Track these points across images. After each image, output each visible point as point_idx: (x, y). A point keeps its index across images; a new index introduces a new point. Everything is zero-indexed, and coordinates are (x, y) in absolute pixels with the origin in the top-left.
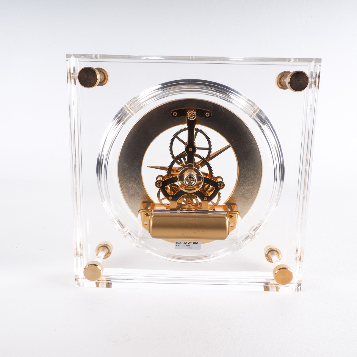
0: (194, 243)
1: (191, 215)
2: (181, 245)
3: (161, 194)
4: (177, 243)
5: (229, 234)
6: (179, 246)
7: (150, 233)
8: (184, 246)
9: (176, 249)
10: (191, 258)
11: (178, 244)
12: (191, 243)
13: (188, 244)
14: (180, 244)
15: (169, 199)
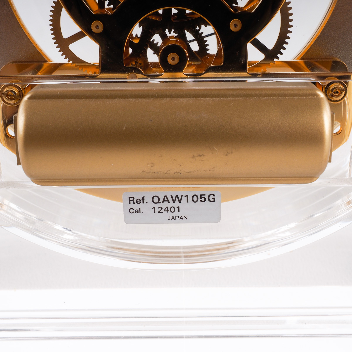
0: (195, 198)
1: (179, 88)
2: (147, 207)
3: (65, 17)
4: (131, 200)
5: (330, 161)
6: (138, 211)
7: (20, 167)
8: (157, 210)
9: (127, 222)
10: (185, 252)
11: (136, 206)
12: (184, 199)
13: (171, 204)
14: (141, 206)
15: (94, 29)
